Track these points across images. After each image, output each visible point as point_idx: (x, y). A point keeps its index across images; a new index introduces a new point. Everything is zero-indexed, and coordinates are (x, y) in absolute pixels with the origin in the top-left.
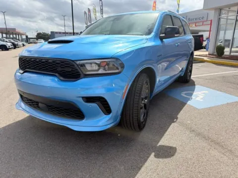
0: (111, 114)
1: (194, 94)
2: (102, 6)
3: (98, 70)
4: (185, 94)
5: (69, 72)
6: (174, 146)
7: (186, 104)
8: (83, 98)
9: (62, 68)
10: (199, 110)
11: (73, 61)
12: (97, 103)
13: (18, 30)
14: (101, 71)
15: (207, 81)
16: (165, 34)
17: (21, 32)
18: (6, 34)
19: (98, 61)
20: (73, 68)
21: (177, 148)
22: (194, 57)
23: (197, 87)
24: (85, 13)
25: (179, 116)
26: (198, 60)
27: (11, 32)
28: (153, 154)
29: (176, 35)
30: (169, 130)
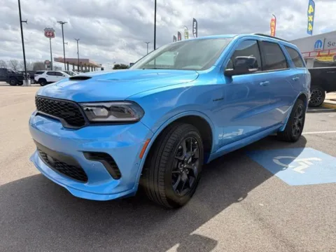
0: (121, 179)
1: (295, 161)
2: (196, 28)
3: (107, 117)
4: (280, 160)
5: (73, 117)
6: (216, 239)
7: (273, 175)
8: (84, 152)
9: (66, 111)
10: (290, 187)
11: (77, 103)
12: (103, 161)
13: (92, 61)
14: (111, 118)
15: (330, 141)
16: (234, 68)
17: (96, 64)
18: (78, 66)
19: (108, 105)
20: (77, 113)
21: (219, 242)
22: (325, 101)
23: (306, 150)
24: (175, 38)
25: (250, 194)
26: (332, 107)
27: (83, 64)
28: (177, 245)
29: (250, 70)
30: (223, 213)
